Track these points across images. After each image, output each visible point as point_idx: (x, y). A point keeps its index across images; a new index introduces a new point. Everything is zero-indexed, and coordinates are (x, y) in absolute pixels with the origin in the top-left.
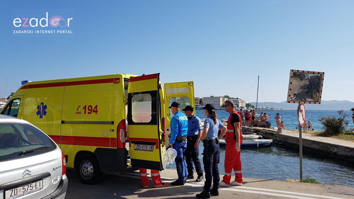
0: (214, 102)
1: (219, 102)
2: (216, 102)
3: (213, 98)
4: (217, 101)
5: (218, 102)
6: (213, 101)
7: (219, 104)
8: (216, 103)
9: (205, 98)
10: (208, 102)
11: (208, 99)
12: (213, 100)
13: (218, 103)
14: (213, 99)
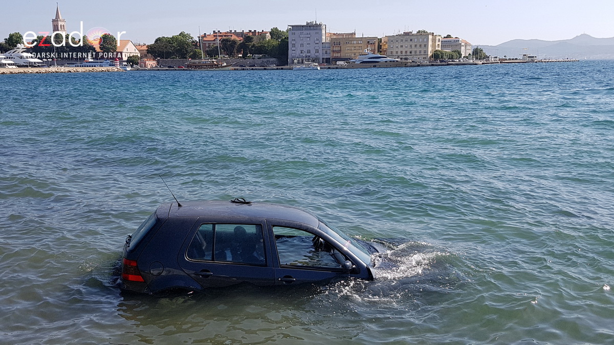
0: (413, 46)
1: (425, 46)
2: (418, 46)
3: (412, 37)
4: (420, 46)
5: (423, 46)
6: (411, 46)
7: (426, 52)
8: (418, 49)
9: (392, 39)
10: (399, 47)
11: (399, 41)
12: (411, 43)
13: (422, 49)
14: (411, 40)
